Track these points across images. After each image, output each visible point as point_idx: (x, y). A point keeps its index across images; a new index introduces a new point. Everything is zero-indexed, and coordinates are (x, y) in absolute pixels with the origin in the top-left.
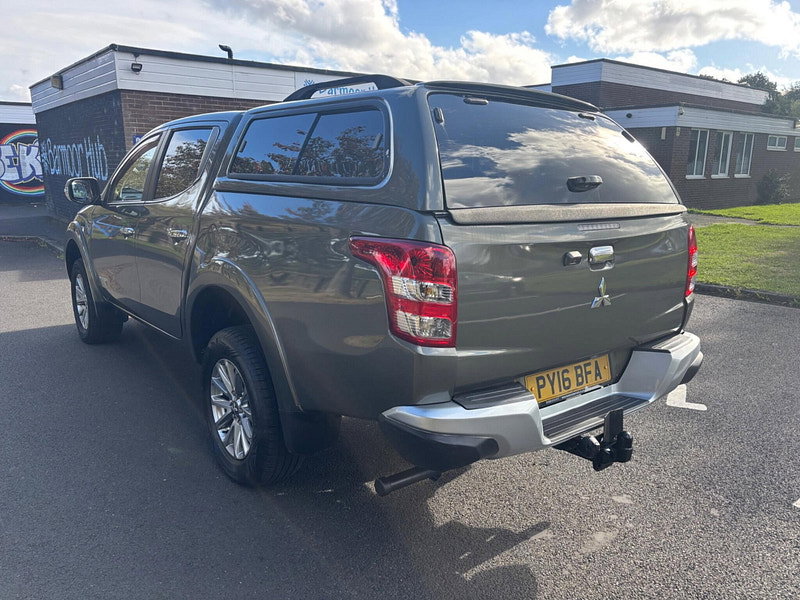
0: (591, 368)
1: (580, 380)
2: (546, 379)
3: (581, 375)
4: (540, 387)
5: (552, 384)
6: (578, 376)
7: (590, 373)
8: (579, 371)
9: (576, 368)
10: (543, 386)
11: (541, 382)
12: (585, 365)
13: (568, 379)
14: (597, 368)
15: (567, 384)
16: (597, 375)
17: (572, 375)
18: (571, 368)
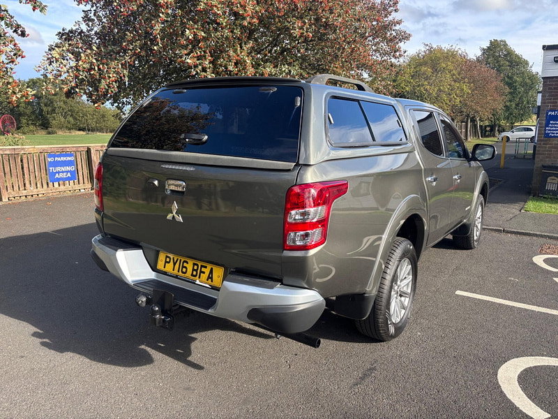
0: (207, 271)
1: (195, 273)
2: (172, 260)
3: (196, 270)
4: (166, 262)
5: (175, 264)
6: (193, 270)
7: (204, 273)
8: (196, 268)
9: (194, 264)
10: (169, 262)
11: (168, 260)
12: (202, 266)
13: (186, 267)
14: (211, 272)
15: (184, 270)
16: (209, 278)
17: (190, 267)
18: (191, 262)
